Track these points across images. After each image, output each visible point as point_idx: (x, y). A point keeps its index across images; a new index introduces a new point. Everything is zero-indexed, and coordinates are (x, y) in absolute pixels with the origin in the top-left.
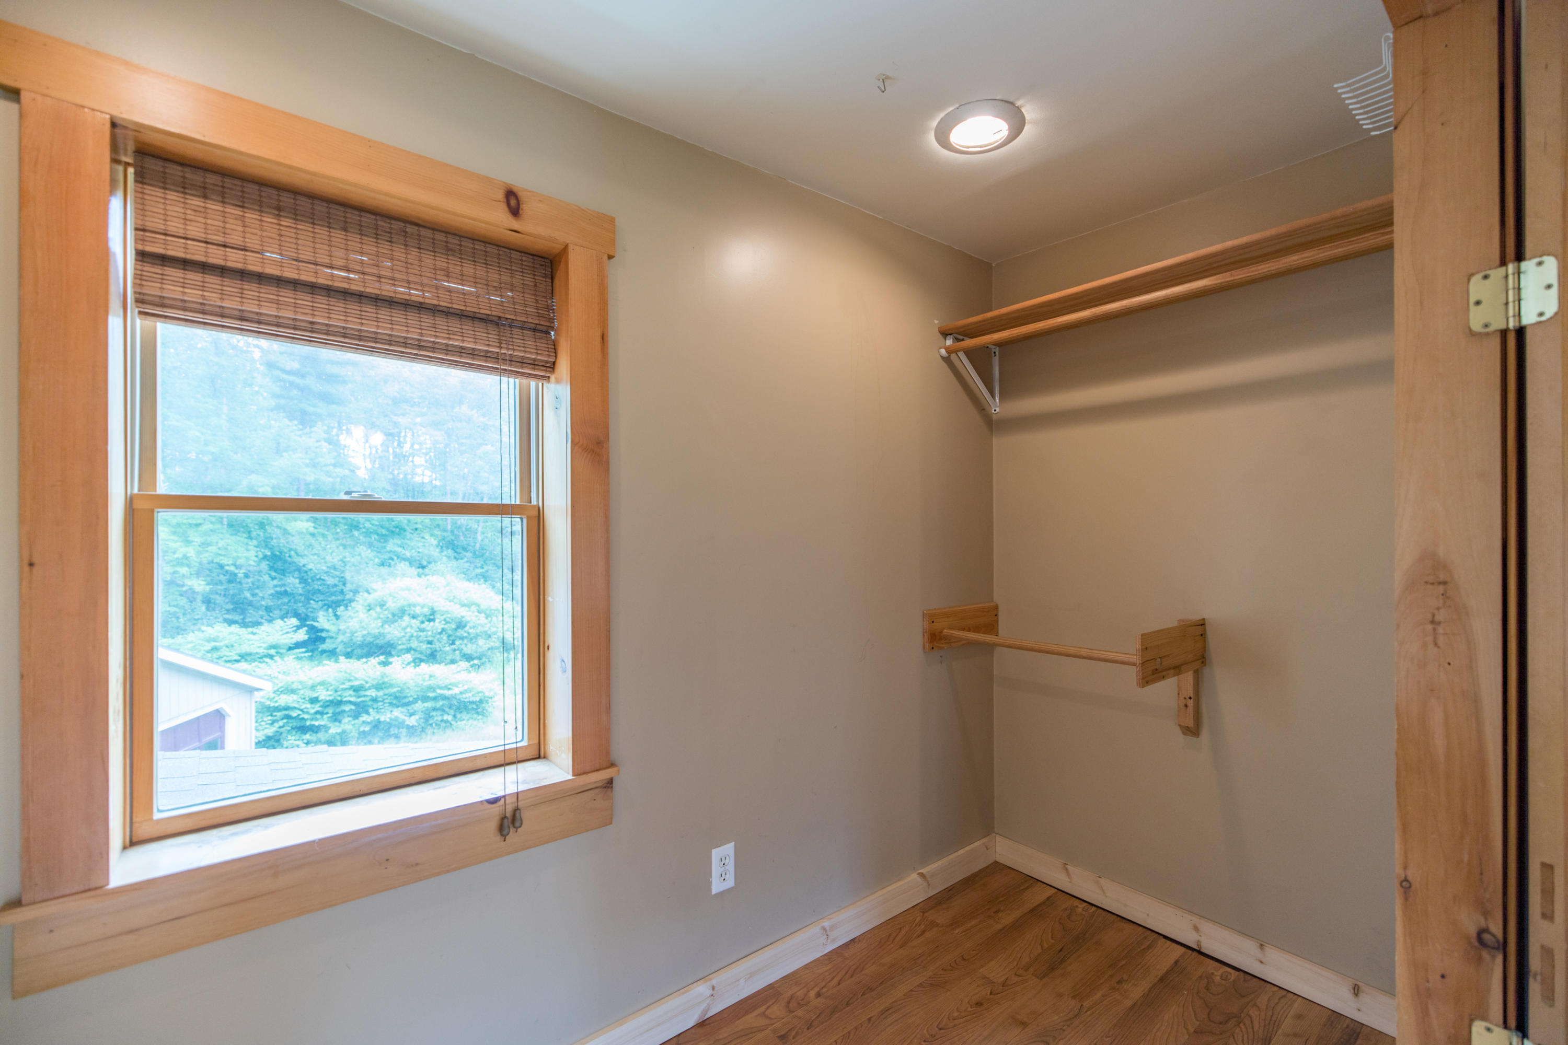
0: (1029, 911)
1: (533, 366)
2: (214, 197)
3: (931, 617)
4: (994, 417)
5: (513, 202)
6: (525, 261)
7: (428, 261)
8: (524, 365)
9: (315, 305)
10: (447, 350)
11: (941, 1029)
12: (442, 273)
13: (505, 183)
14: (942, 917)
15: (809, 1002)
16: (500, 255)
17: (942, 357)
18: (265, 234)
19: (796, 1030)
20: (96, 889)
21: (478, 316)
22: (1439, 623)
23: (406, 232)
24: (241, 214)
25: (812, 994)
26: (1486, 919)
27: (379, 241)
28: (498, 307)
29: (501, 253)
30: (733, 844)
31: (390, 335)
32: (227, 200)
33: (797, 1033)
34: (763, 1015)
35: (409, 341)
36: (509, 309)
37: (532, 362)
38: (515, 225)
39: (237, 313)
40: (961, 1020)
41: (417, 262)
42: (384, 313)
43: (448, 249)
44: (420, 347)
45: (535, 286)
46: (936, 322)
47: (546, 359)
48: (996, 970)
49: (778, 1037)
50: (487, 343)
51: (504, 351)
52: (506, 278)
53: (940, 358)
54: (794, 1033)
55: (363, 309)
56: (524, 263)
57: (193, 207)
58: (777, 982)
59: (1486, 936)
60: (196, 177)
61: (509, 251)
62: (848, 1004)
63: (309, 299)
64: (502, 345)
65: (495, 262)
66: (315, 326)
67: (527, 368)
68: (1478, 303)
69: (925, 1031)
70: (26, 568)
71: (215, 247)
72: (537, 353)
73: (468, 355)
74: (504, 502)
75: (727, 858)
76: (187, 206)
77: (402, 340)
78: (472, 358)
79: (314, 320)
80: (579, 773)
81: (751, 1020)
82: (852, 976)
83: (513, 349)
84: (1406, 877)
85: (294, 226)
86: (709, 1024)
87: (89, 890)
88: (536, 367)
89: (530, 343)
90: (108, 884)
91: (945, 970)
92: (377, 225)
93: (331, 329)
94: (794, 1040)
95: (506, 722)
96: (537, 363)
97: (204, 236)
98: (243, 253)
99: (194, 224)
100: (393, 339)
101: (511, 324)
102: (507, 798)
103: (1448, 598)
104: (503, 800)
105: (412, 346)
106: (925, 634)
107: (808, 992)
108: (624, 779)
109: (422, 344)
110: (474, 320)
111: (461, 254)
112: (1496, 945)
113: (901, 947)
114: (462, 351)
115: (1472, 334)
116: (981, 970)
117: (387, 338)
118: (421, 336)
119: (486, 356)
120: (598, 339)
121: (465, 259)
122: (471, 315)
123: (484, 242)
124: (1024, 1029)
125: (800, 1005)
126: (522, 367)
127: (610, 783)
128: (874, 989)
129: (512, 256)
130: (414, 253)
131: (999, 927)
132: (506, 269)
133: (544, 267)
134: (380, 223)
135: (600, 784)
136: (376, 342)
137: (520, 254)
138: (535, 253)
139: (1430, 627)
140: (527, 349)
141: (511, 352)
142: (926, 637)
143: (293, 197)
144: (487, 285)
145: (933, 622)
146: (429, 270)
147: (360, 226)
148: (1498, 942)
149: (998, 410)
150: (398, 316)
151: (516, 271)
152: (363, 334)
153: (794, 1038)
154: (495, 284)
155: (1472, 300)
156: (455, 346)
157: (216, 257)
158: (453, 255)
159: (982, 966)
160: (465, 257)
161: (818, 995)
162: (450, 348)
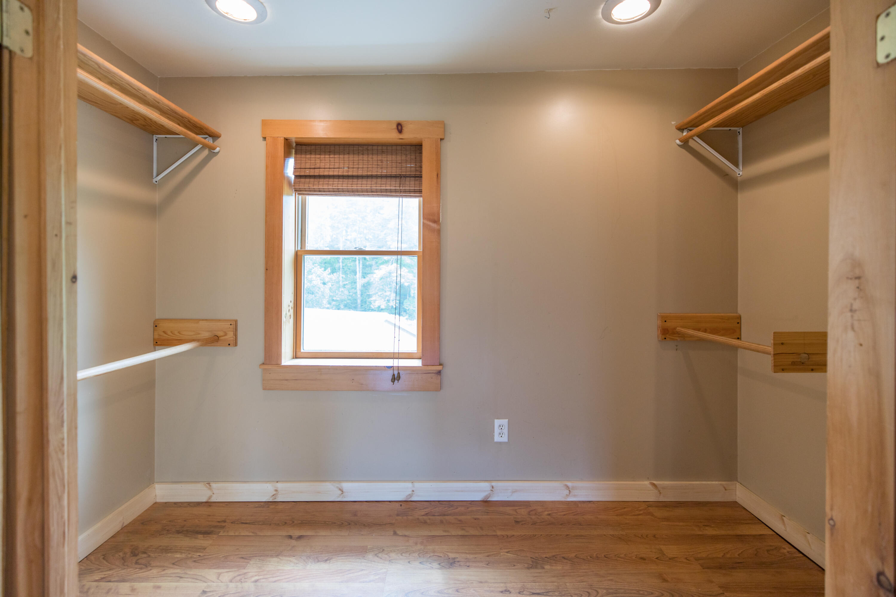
0: (735, 535)
1: (414, 192)
2: (313, 153)
3: (664, 319)
4: (739, 179)
5: (400, 128)
6: (412, 149)
7: (375, 158)
8: (411, 192)
9: (339, 182)
10: (381, 191)
11: (606, 557)
12: (380, 161)
13: (396, 121)
14: (659, 513)
15: (541, 515)
16: (402, 149)
17: (679, 145)
18: (326, 162)
19: (525, 522)
20: (279, 364)
21: (392, 175)
22: (856, 311)
23: (368, 149)
24: (319, 156)
25: (546, 513)
26: (883, 563)
27: (359, 155)
28: (399, 170)
29: (402, 148)
30: (508, 420)
31: (361, 189)
32: (316, 153)
33: (525, 524)
34: (515, 510)
35: (368, 190)
36: (404, 170)
37: (414, 191)
38: (401, 136)
39: (318, 189)
40: (623, 560)
41: (371, 160)
42: (360, 181)
43: (383, 152)
44: (372, 192)
45: (416, 158)
46: (673, 123)
47: (419, 188)
48: (671, 550)
49: (515, 521)
50: (395, 186)
51: (401, 188)
52: (404, 158)
53: (677, 146)
54: (524, 523)
55: (353, 181)
56: (411, 150)
57: (308, 158)
58: (533, 501)
59: (882, 578)
60: (309, 148)
61: (405, 146)
62: (561, 524)
63: (337, 181)
64: (401, 186)
65: (400, 152)
66: (339, 190)
67: (412, 193)
68: (882, 38)
69: (595, 554)
70: (266, 270)
71: (312, 169)
72: (415, 187)
73: (389, 192)
74: (398, 250)
75: (504, 426)
76: (306, 158)
77: (366, 190)
78: (390, 193)
79: (338, 188)
80: (425, 365)
81: (508, 510)
82: (574, 515)
83: (405, 187)
84: (832, 516)
85: (334, 157)
86: (488, 503)
87: (277, 364)
88: (416, 192)
89: (412, 183)
90: (281, 364)
91: (636, 536)
92: (359, 149)
93: (344, 190)
94: (522, 525)
95: (395, 337)
96: (416, 191)
97: (309, 166)
98: (319, 169)
99: (308, 163)
100: (363, 190)
101: (405, 176)
102: (394, 367)
103: (861, 290)
104: (393, 368)
105: (369, 192)
106: (659, 329)
107: (545, 511)
108: (448, 372)
109: (372, 190)
110: (391, 178)
111: (387, 152)
112: (889, 588)
113: (617, 515)
114: (386, 191)
115: (878, 65)
116: (662, 546)
117: (361, 190)
118: (371, 187)
119: (396, 191)
120: (435, 176)
121: (388, 154)
122: (390, 176)
123: (395, 145)
124: (662, 582)
125: (536, 514)
126: (410, 193)
127: (439, 373)
128: (582, 525)
129: (407, 148)
130: (370, 156)
131: (700, 533)
132: (404, 154)
133: (419, 150)
134: (360, 148)
135: (435, 372)
136: (358, 192)
137: (410, 147)
138: (416, 145)
139: (849, 314)
140: (411, 186)
141: (404, 188)
142: (660, 331)
143: (334, 147)
144: (397, 162)
145: (665, 321)
146: (375, 162)
147: (353, 151)
148: (890, 584)
149: (741, 173)
150: (364, 181)
151: (408, 154)
152: (353, 190)
153: (522, 524)
154: (399, 161)
155: (879, 36)
156: (383, 189)
157: (312, 172)
158: (384, 154)
159: (664, 545)
160: (389, 153)
161: (549, 515)
162: (382, 190)
